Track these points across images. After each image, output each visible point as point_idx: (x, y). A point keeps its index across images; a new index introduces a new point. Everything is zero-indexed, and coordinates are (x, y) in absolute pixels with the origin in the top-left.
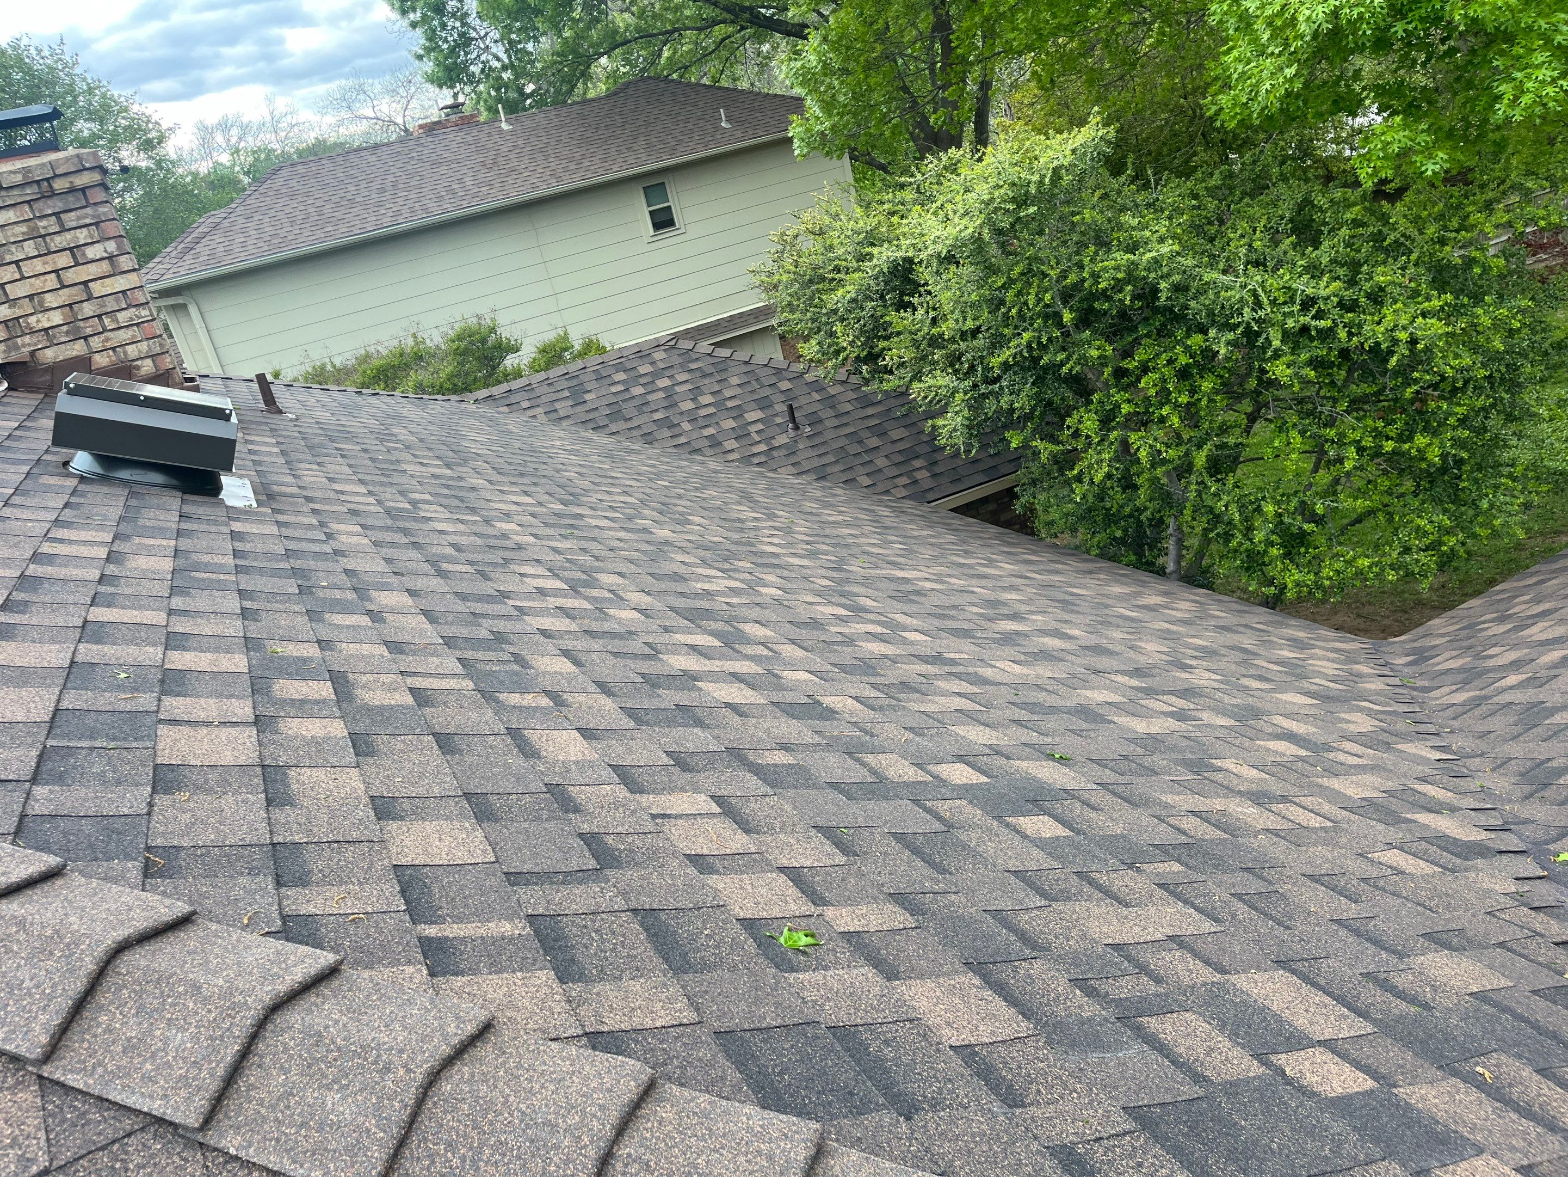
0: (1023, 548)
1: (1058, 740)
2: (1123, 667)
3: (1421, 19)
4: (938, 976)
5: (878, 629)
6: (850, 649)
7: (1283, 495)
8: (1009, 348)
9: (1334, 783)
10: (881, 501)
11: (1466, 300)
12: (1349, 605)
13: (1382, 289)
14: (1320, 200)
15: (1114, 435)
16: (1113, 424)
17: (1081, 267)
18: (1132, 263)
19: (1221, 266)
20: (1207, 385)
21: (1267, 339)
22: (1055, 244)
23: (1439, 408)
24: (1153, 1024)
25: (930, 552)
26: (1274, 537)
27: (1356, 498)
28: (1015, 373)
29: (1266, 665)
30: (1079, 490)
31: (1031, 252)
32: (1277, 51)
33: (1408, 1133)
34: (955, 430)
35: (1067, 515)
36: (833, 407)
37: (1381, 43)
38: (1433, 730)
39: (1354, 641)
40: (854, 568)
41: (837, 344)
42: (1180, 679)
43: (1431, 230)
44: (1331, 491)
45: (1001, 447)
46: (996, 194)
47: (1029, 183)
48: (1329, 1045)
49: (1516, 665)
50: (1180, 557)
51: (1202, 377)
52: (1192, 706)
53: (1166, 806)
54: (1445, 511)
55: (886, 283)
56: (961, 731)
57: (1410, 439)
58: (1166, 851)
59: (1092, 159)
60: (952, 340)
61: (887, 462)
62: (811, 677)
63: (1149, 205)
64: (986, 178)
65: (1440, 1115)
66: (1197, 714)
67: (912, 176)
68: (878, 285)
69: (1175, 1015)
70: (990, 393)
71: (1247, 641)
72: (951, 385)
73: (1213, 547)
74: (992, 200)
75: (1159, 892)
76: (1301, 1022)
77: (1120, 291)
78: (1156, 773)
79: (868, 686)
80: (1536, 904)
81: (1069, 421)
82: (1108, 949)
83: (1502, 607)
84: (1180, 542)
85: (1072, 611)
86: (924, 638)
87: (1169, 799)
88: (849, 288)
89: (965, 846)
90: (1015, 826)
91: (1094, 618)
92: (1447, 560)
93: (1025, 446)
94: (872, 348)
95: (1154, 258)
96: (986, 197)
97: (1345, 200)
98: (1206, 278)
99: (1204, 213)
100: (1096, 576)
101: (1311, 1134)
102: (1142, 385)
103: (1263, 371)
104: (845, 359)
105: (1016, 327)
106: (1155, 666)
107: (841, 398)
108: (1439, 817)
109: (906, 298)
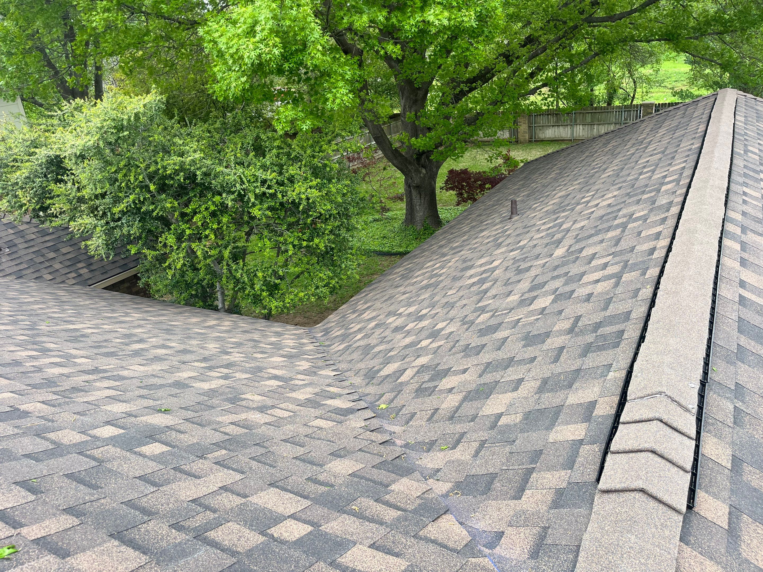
0: (145, 305)
1: (164, 401)
2: (197, 358)
3: (295, 63)
4: (94, 547)
5: (58, 360)
6: (39, 374)
7: (265, 268)
8: (123, 203)
9: (294, 395)
10: (60, 287)
11: (325, 181)
12: (300, 313)
13: (293, 176)
14: (263, 137)
15: (184, 245)
16: (183, 240)
17: (157, 163)
18: (182, 162)
19: (224, 164)
20: (225, 220)
21: (249, 198)
22: (142, 151)
23: (322, 227)
24: (212, 534)
25: (91, 313)
26: (264, 287)
27: (295, 267)
28: (129, 216)
29: (264, 346)
30: (170, 273)
31: (129, 154)
32: (237, 69)
33: (327, 546)
34: (98, 246)
35: (166, 286)
36: (23, 237)
37: (280, 71)
38: (332, 363)
39: (301, 329)
40: (42, 327)
41: (20, 202)
42: (225, 359)
43: (309, 151)
44: (286, 264)
45: (127, 254)
46: (105, 124)
47: (123, 119)
48: (293, 516)
49: (360, 330)
50: (224, 301)
51: (222, 216)
52: (231, 371)
53: (219, 423)
54: (330, 270)
55: (47, 168)
56: (108, 408)
57: (312, 240)
58: (218, 445)
59: (156, 110)
60: (90, 199)
61: (61, 266)
62: (12, 395)
63: (188, 135)
64: (98, 116)
65: (339, 533)
66: (234, 375)
67: (56, 112)
68: (42, 169)
69: (223, 526)
70: (117, 226)
71: (256, 336)
72: (93, 223)
73: (239, 294)
74: (103, 127)
75: (216, 467)
76: (281, 510)
77: (178, 175)
78: (214, 408)
79: (51, 394)
80: (372, 429)
81: (160, 239)
82: (190, 503)
83: (353, 307)
84: (223, 293)
85: (172, 334)
86: (87, 360)
87: (220, 419)
88: (24, 171)
89: (110, 471)
90: (139, 452)
91: (182, 336)
92: (333, 291)
93: (139, 253)
94: (43, 203)
95: (192, 160)
96: (99, 125)
97: (273, 137)
98: (218, 170)
99: (214, 140)
100: (184, 315)
101: (285, 562)
102: (194, 220)
103: (249, 213)
104: (27, 210)
105: (126, 193)
106: (213, 355)
107: (28, 232)
108: (335, 400)
109: (59, 177)
